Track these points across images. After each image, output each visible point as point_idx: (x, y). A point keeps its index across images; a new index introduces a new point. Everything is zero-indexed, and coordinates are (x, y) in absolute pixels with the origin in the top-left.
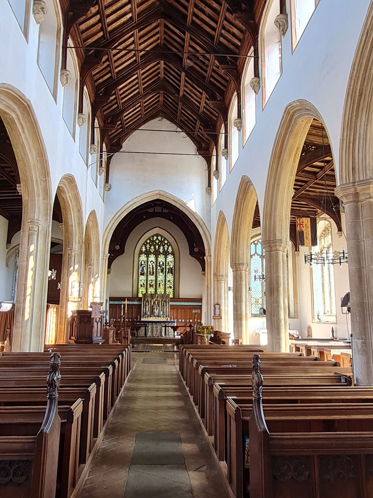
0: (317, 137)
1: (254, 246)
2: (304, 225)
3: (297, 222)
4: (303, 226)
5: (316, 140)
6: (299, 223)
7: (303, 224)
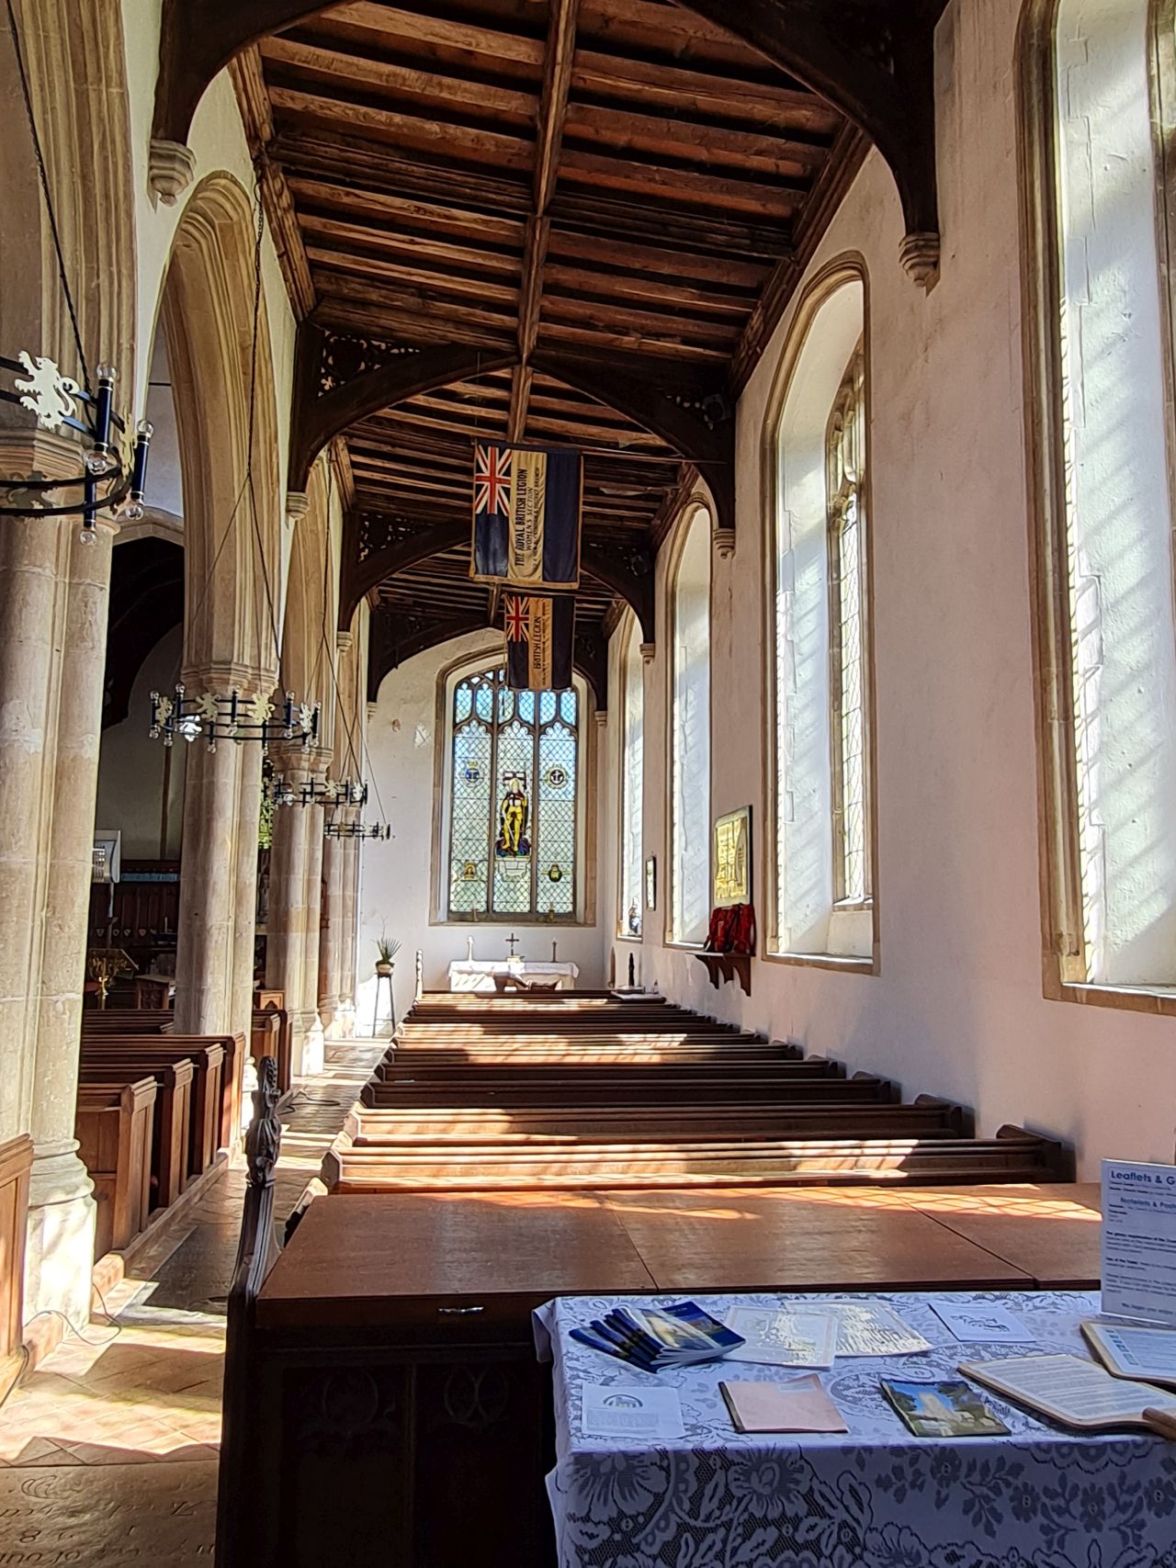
0: (404, 316)
1: (469, 692)
2: (531, 622)
3: (508, 612)
4: (527, 625)
5: (404, 326)
6: (513, 614)
7: (527, 619)
